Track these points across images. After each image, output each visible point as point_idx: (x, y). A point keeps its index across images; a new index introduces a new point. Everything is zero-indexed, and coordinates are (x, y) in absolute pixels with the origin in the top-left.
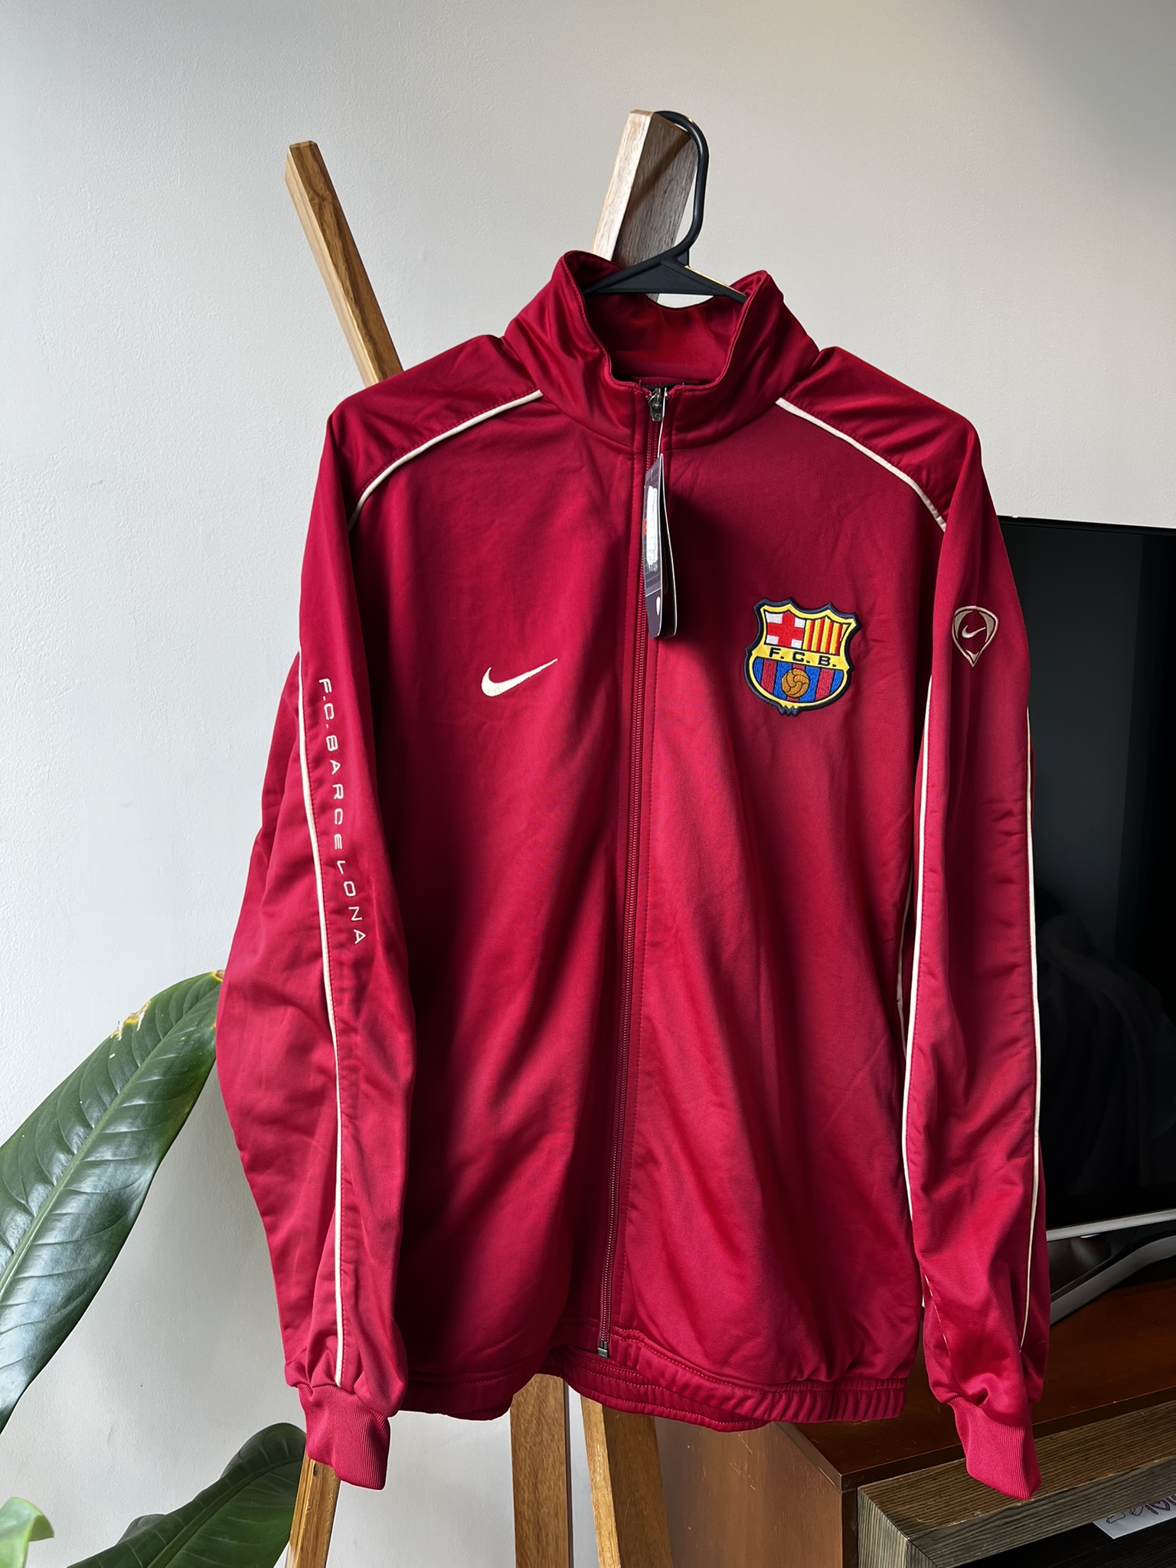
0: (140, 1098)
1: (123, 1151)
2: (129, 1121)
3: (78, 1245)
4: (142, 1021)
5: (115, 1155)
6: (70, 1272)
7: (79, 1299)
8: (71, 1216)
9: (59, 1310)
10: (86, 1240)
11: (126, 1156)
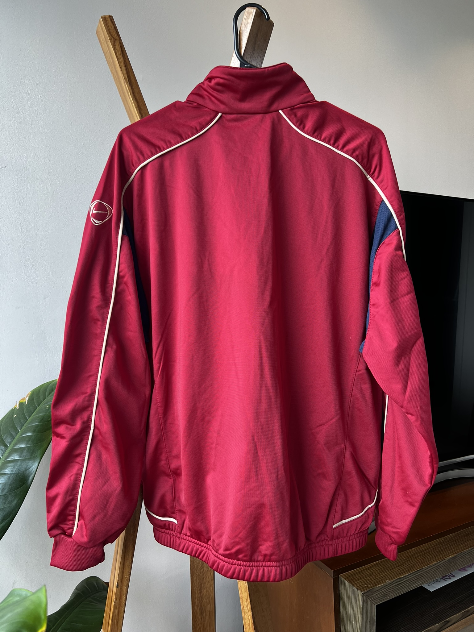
0: (30, 432)
1: (24, 455)
2: (26, 442)
3: (6, 496)
4: (28, 400)
5: (20, 457)
6: (3, 508)
7: (8, 519)
8: (2, 484)
10: (10, 494)
11: (25, 456)
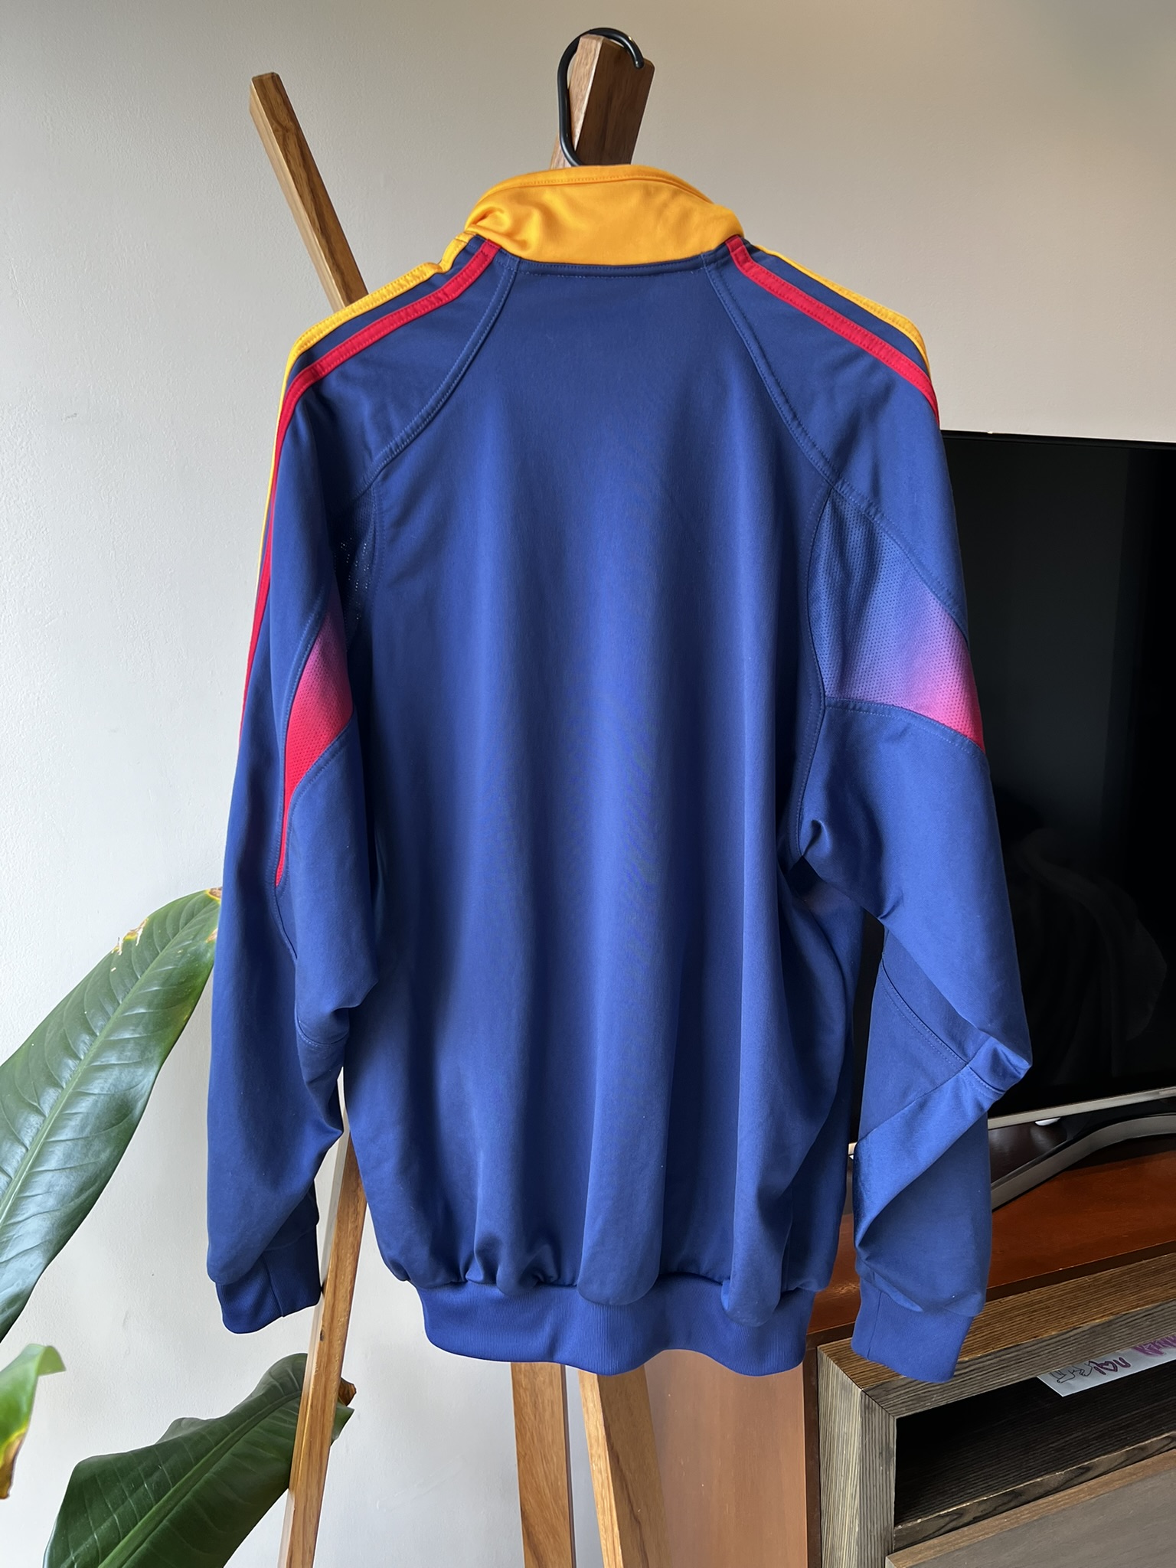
0: (141, 1007)
1: (126, 1056)
2: (131, 1028)
3: (88, 1142)
4: (141, 937)
5: (119, 1059)
6: (82, 1165)
7: (91, 1190)
8: (81, 1115)
9: (72, 1200)
10: (96, 1136)
11: (130, 1059)
